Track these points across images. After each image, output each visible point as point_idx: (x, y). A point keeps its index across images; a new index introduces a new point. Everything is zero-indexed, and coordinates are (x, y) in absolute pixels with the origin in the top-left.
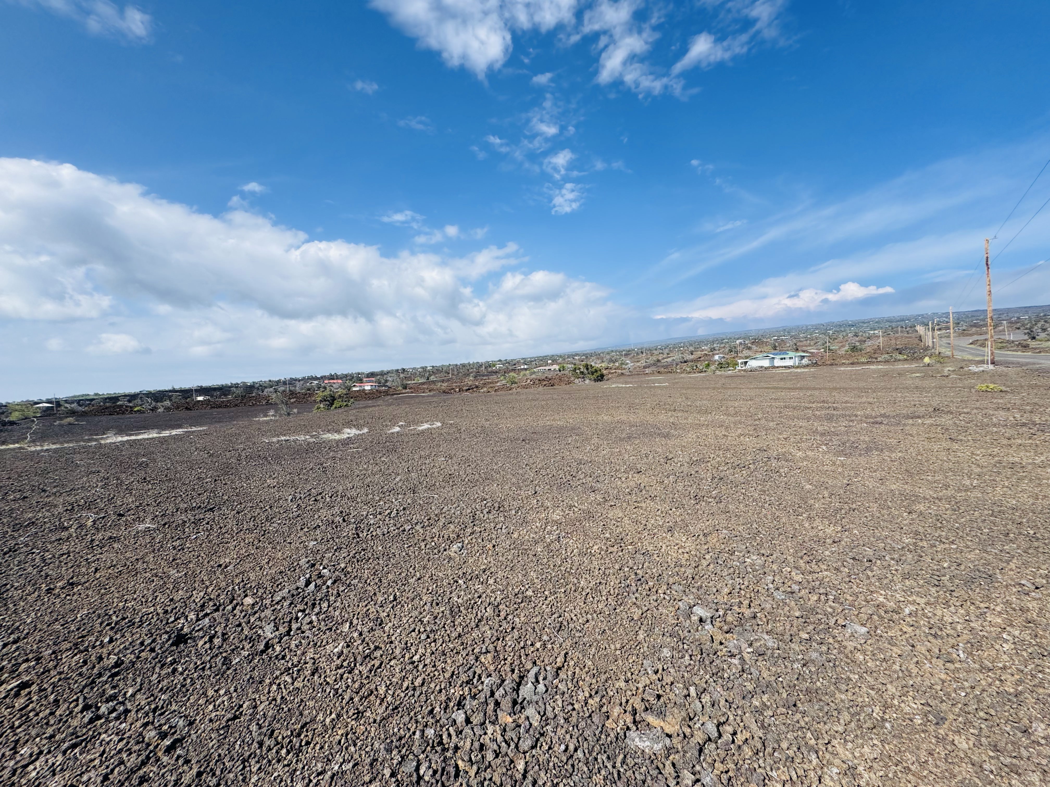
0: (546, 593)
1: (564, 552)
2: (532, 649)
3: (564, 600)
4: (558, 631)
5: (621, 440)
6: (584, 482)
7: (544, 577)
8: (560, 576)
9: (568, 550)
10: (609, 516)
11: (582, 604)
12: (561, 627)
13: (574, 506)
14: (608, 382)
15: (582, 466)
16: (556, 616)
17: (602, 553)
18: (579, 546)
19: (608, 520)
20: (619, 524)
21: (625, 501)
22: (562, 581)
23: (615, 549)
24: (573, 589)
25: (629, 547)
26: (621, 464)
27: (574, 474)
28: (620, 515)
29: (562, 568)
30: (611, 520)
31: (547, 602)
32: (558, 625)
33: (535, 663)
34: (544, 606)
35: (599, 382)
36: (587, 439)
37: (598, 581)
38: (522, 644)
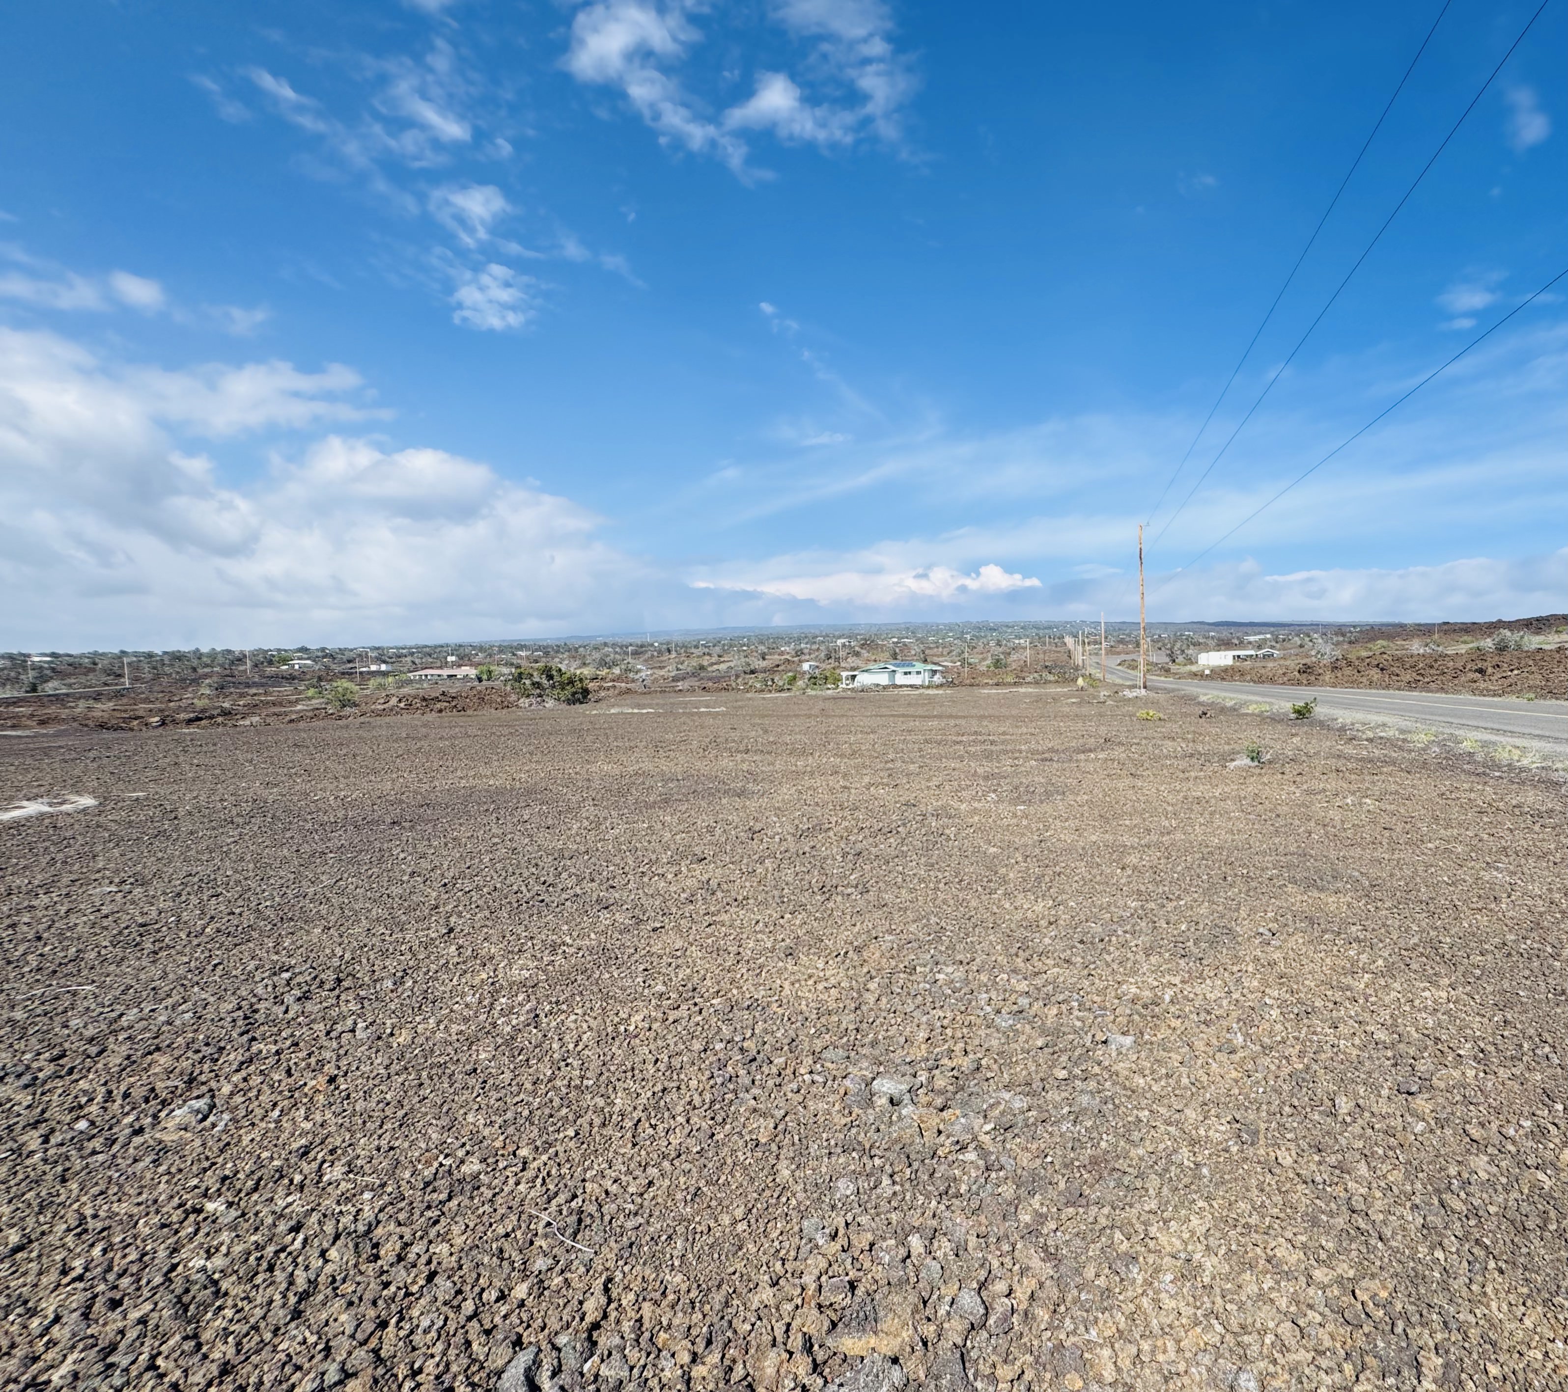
0: (523, 1152)
1: (555, 1046)
2: (504, 1310)
3: (576, 1156)
4: (575, 1234)
5: (650, 806)
6: (579, 892)
7: (509, 1115)
8: (557, 1102)
9: (567, 1038)
10: (653, 950)
11: (628, 1150)
12: (580, 1221)
13: (564, 944)
14: (598, 705)
15: (568, 863)
16: (561, 1198)
17: (655, 1026)
18: (594, 1024)
19: (655, 960)
20: (680, 961)
21: (683, 916)
22: (564, 1111)
23: (683, 1012)
24: (597, 1121)
25: (713, 1002)
26: (659, 848)
27: (550, 880)
28: (679, 944)
29: (558, 1083)
30: (660, 957)
31: (529, 1174)
32: (574, 1218)
33: (518, 1343)
34: (522, 1187)
35: (578, 705)
37: (659, 1088)
38: (469, 1307)
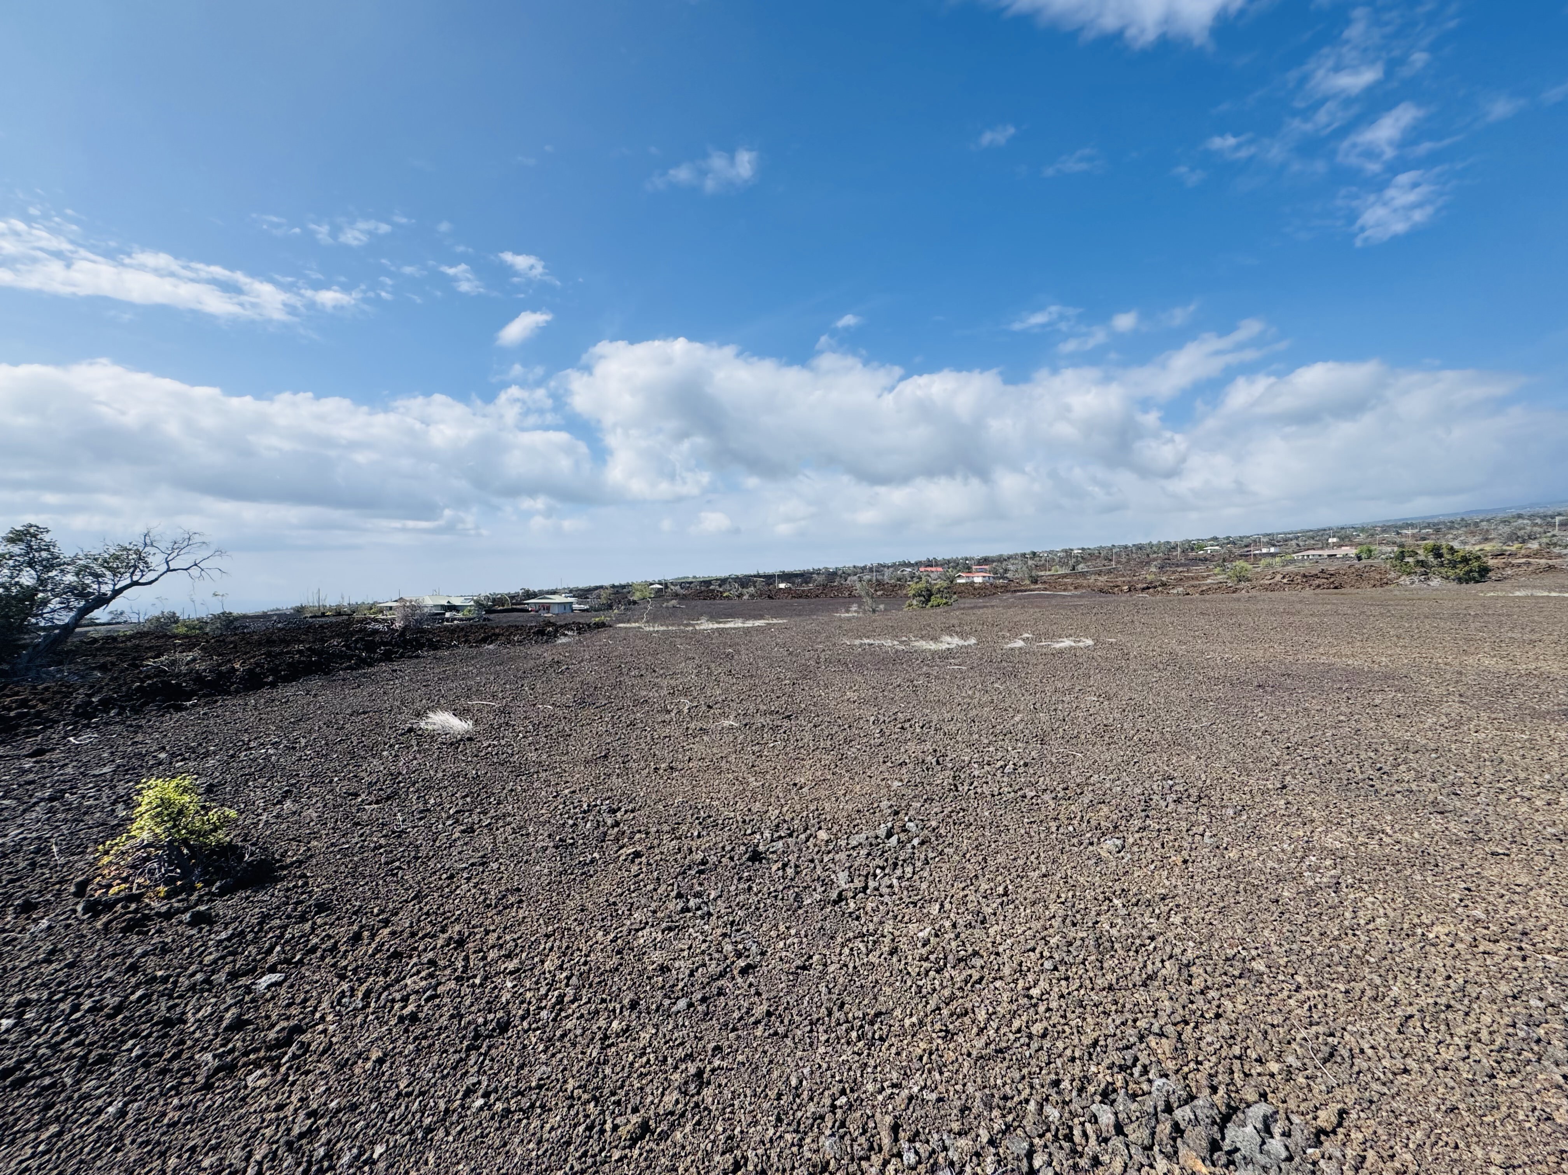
0: (1299, 979)
1: (1348, 915)
2: (1259, 1069)
3: (1343, 1008)
4: (1325, 1061)
6: (1414, 787)
7: (1294, 946)
8: (1336, 958)
9: (1361, 913)
10: (1485, 873)
11: (1393, 1034)
12: (1332, 1055)
13: (1383, 832)
14: (1499, 585)
15: (1411, 756)
16: (1321, 1029)
17: (1458, 946)
18: (1392, 914)
19: (1484, 885)
20: (1516, 898)
21: (1539, 852)
22: (1341, 969)
23: (1501, 948)
24: (1369, 993)
25: (1548, 957)
27: (1386, 769)
28: (1523, 879)
29: (1342, 944)
30: (1492, 884)
31: (1299, 996)
32: (1326, 1050)
33: (1263, 1096)
34: (1292, 1002)
36: (1428, 702)
37: (1443, 1001)
38: (1236, 1050)
